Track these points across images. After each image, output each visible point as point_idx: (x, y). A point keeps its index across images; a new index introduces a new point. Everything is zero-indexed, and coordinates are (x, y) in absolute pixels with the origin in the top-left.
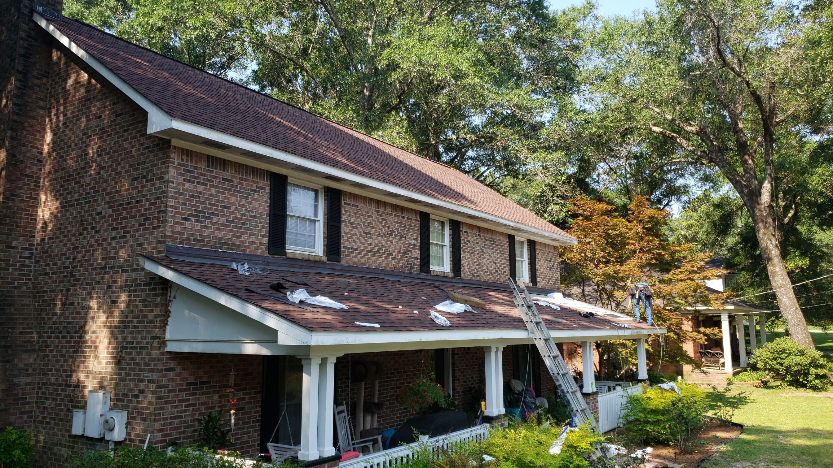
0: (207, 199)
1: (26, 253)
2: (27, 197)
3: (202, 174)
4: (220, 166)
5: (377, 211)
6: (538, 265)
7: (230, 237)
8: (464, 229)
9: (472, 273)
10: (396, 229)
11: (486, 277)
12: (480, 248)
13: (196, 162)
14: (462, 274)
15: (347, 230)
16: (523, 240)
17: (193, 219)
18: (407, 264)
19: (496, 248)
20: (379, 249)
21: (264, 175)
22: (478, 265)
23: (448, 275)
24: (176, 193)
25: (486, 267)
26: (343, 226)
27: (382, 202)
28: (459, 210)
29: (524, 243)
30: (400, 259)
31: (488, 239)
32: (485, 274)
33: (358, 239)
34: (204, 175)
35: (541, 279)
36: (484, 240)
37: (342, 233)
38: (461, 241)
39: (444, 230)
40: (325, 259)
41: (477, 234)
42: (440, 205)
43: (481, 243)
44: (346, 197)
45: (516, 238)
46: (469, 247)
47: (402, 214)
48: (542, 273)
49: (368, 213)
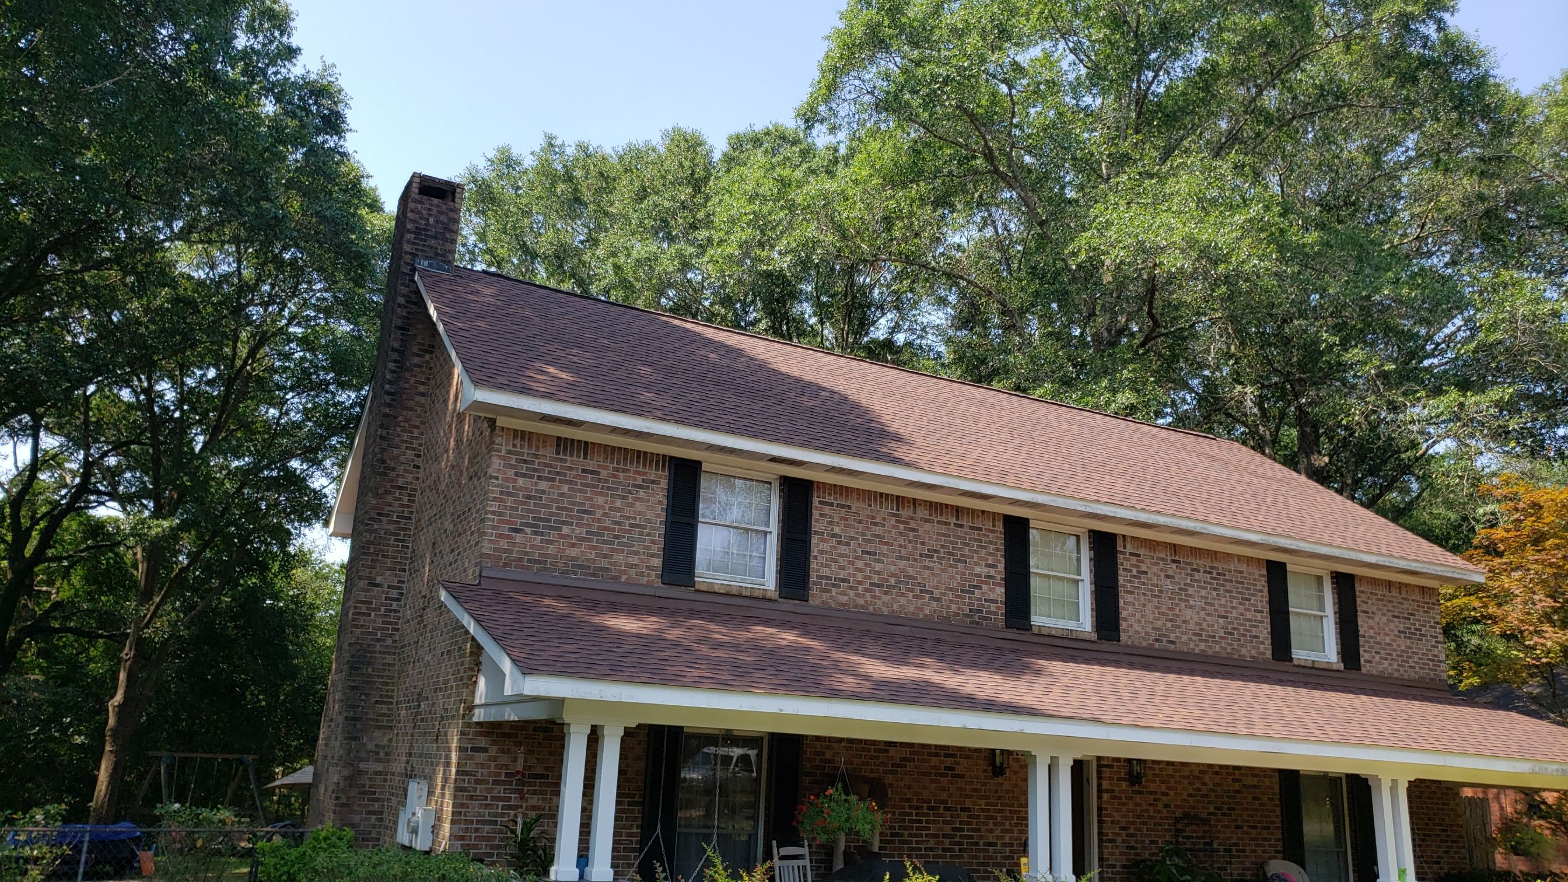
0: (553, 500)
1: (394, 594)
2: (398, 517)
3: (547, 465)
4: (579, 452)
5: (895, 515)
6: (1364, 625)
7: (593, 557)
8: (1129, 548)
9: (1154, 635)
10: (942, 546)
11: (1197, 645)
12: (1176, 588)
13: (538, 448)
14: (1123, 637)
15: (825, 546)
16: (1319, 572)
17: (528, 530)
18: (971, 610)
19: (1228, 586)
20: (900, 582)
21: (658, 462)
22: (1171, 620)
23: (1081, 637)
24: (501, 493)
25: (1197, 624)
26: (815, 540)
27: (909, 500)
28: (1091, 511)
29: (1319, 579)
30: (951, 601)
31: (1202, 570)
32: (1194, 638)
33: (849, 562)
34: (551, 466)
35: (1377, 657)
36: (1189, 571)
37: (814, 552)
38: (1120, 572)
39: (1078, 551)
40: (775, 595)
41: (1169, 558)
42: (1034, 500)
43: (1181, 577)
44: (824, 493)
45: (1289, 567)
46: (1144, 584)
47: (957, 519)
48: (1378, 643)
49: (873, 518)
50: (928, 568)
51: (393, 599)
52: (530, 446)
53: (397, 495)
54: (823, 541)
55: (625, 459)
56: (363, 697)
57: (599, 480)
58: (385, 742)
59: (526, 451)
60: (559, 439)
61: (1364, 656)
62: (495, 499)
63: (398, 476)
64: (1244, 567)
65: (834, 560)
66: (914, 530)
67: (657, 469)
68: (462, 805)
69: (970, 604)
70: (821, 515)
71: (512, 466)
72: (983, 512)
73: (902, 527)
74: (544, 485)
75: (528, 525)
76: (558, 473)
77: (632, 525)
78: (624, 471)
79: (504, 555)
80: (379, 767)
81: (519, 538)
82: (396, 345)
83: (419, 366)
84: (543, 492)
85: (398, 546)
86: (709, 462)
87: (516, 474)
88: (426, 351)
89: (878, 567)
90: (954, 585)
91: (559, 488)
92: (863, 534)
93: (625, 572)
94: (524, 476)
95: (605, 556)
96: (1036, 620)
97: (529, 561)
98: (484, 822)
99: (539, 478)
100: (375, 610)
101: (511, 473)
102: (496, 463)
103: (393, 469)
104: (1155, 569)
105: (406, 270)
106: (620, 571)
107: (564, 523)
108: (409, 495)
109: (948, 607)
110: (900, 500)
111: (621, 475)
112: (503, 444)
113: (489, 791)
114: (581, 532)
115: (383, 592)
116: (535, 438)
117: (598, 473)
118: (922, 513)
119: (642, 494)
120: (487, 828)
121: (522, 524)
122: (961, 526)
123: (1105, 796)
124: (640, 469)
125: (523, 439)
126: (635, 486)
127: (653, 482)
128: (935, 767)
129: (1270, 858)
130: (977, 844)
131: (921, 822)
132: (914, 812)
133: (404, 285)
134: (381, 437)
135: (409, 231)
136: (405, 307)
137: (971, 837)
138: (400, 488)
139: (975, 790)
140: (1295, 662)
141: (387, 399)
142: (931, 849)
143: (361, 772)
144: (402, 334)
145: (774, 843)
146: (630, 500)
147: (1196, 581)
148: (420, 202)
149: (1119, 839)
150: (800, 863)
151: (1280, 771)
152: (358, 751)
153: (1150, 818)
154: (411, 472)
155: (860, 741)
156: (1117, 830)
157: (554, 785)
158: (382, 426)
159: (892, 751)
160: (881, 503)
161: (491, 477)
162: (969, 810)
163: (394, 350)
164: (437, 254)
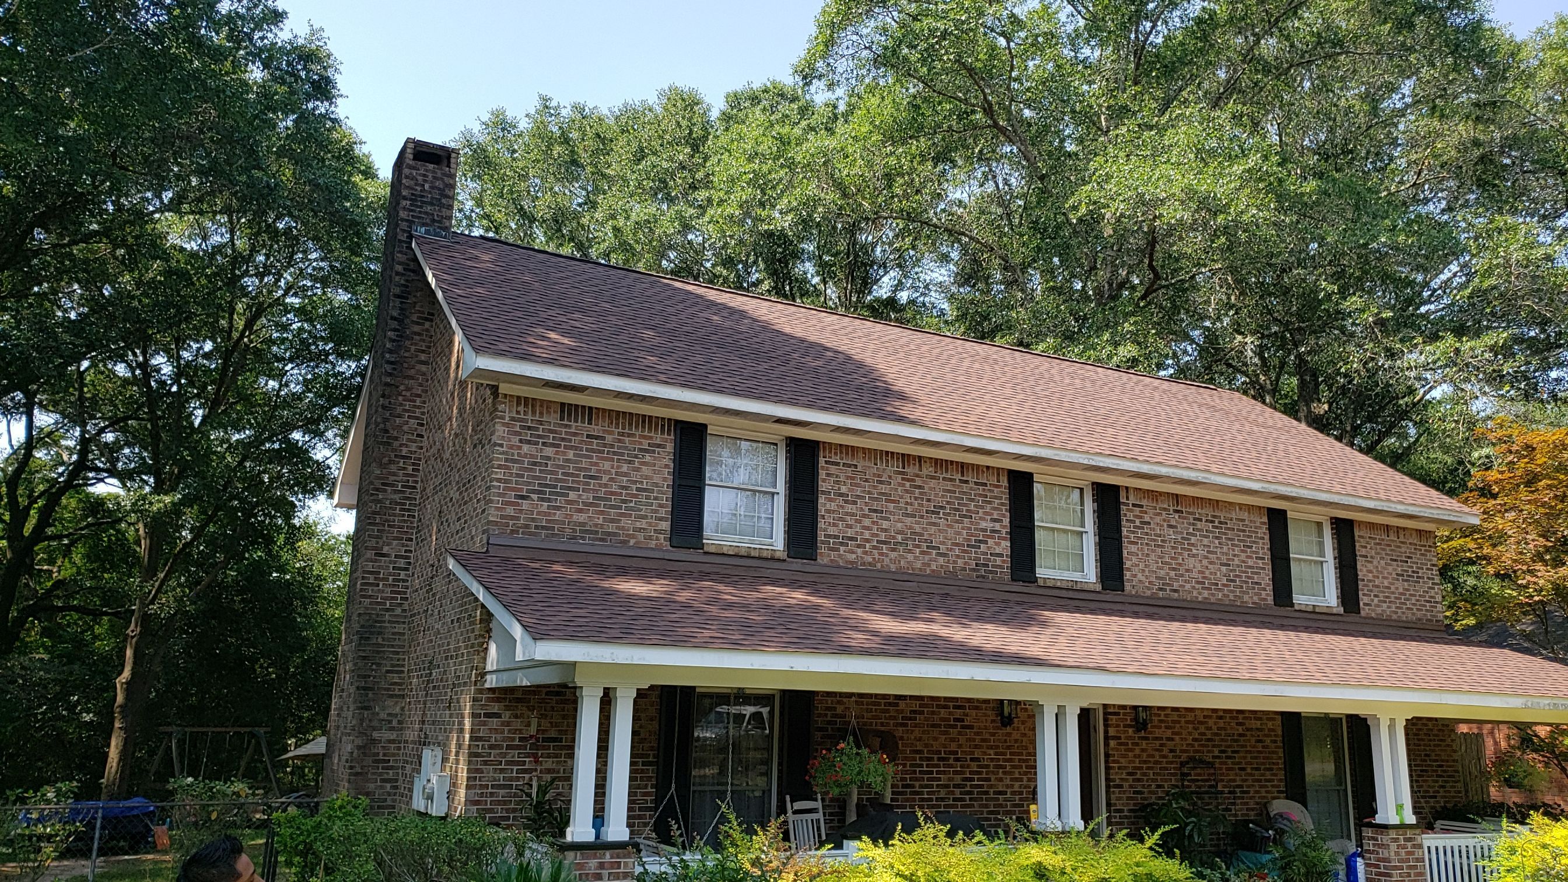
0: (558, 466)
1: (401, 563)
2: (403, 487)
3: (551, 431)
4: (583, 417)
5: (900, 473)
6: (1363, 569)
7: (600, 522)
8: (1132, 500)
9: (1158, 584)
10: (948, 503)
11: (1200, 593)
12: (1179, 537)
13: (541, 414)
14: (1128, 586)
15: (833, 506)
16: (1319, 518)
17: (535, 496)
18: (977, 565)
19: (1230, 535)
20: (907, 539)
21: (663, 426)
22: (1174, 569)
23: (1086, 587)
24: (506, 460)
25: (1200, 572)
26: (822, 499)
27: (914, 457)
28: (1094, 463)
29: (1319, 525)
30: (958, 556)
31: (1204, 519)
32: (1197, 586)
33: (856, 521)
34: (555, 432)
35: (1376, 600)
36: (1192, 521)
37: (822, 511)
38: (1124, 523)
39: (1082, 504)
40: (783, 555)
41: (1171, 508)
42: (1038, 455)
43: (1184, 526)
44: (830, 452)
45: (1290, 514)
46: (1147, 534)
47: (963, 475)
48: (1377, 587)
49: (879, 476)
50: (934, 524)
51: (400, 569)
52: (534, 413)
53: (401, 464)
54: (831, 500)
55: (630, 424)
56: (374, 667)
57: (605, 445)
58: (398, 710)
59: (530, 417)
60: (563, 405)
61: (1363, 600)
62: (500, 467)
63: (401, 445)
64: (1245, 515)
65: (841, 519)
66: (920, 487)
67: (663, 432)
68: (477, 771)
69: (976, 559)
70: (828, 475)
71: (516, 433)
72: (988, 467)
73: (908, 484)
74: (549, 451)
75: (534, 492)
76: (563, 439)
77: (638, 489)
78: (629, 435)
79: (511, 522)
80: (393, 736)
81: (525, 505)
82: (395, 314)
83: (419, 334)
84: (549, 458)
85: (403, 515)
86: (715, 425)
87: (521, 441)
88: (426, 319)
89: (885, 524)
90: (960, 540)
91: (564, 453)
92: (869, 493)
93: (633, 536)
94: (529, 442)
95: (612, 521)
96: (1041, 572)
97: (536, 527)
98: (500, 787)
99: (544, 444)
100: (383, 579)
101: (515, 440)
102: (500, 430)
103: (396, 439)
104: (1158, 519)
105: (403, 237)
106: (628, 535)
107: (570, 488)
108: (414, 464)
109: (955, 562)
110: (905, 458)
111: (627, 439)
112: (507, 411)
113: (505, 755)
114: (588, 497)
115: (390, 562)
116: (538, 404)
117: (603, 438)
118: (928, 470)
119: (648, 458)
120: (502, 792)
121: (528, 491)
122: (967, 482)
123: (1112, 743)
124: (646, 433)
125: (526, 405)
126: (640, 450)
127: (659, 446)
128: (942, 719)
129: (1274, 798)
130: (987, 793)
131: (932, 772)
132: (925, 763)
133: (400, 252)
134: (384, 407)
135: (405, 198)
136: (403, 275)
137: (981, 786)
138: (403, 457)
139: (984, 740)
140: (1297, 607)
141: (388, 368)
142: (942, 799)
143: (374, 741)
144: (401, 303)
145: (788, 798)
146: (637, 465)
147: (1199, 530)
148: (414, 168)
149: (1126, 784)
150: (814, 816)
151: (1283, 714)
152: (370, 720)
153: (1156, 762)
154: (415, 441)
155: (870, 696)
156: (1124, 776)
157: (569, 750)
158: (383, 396)
159: (902, 704)
160: (887, 461)
161: (496, 445)
162: (978, 760)
163: (393, 318)
164: (434, 221)
